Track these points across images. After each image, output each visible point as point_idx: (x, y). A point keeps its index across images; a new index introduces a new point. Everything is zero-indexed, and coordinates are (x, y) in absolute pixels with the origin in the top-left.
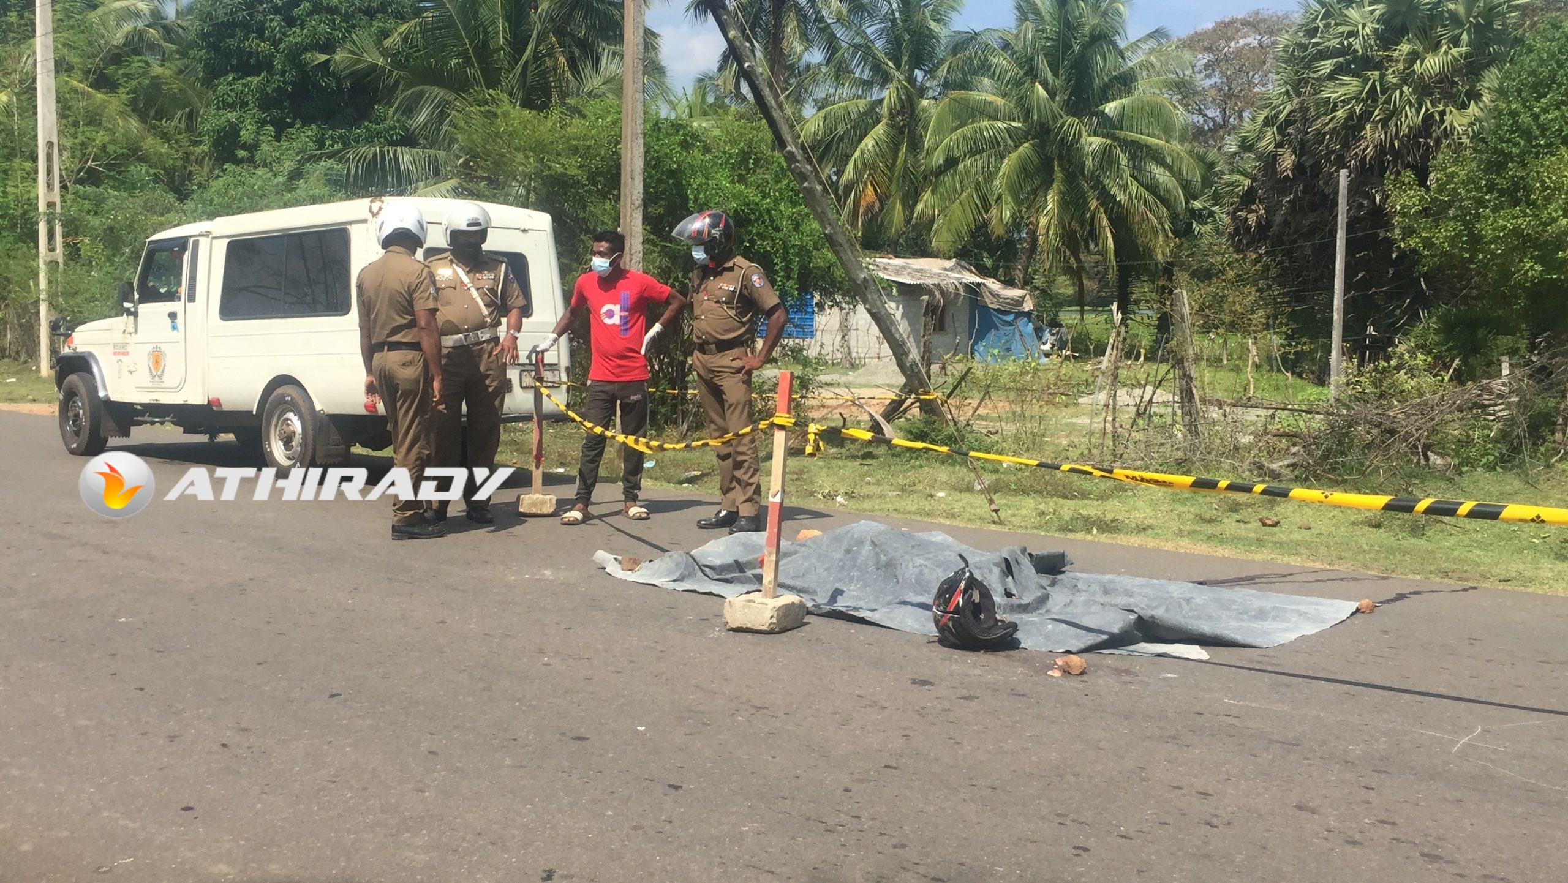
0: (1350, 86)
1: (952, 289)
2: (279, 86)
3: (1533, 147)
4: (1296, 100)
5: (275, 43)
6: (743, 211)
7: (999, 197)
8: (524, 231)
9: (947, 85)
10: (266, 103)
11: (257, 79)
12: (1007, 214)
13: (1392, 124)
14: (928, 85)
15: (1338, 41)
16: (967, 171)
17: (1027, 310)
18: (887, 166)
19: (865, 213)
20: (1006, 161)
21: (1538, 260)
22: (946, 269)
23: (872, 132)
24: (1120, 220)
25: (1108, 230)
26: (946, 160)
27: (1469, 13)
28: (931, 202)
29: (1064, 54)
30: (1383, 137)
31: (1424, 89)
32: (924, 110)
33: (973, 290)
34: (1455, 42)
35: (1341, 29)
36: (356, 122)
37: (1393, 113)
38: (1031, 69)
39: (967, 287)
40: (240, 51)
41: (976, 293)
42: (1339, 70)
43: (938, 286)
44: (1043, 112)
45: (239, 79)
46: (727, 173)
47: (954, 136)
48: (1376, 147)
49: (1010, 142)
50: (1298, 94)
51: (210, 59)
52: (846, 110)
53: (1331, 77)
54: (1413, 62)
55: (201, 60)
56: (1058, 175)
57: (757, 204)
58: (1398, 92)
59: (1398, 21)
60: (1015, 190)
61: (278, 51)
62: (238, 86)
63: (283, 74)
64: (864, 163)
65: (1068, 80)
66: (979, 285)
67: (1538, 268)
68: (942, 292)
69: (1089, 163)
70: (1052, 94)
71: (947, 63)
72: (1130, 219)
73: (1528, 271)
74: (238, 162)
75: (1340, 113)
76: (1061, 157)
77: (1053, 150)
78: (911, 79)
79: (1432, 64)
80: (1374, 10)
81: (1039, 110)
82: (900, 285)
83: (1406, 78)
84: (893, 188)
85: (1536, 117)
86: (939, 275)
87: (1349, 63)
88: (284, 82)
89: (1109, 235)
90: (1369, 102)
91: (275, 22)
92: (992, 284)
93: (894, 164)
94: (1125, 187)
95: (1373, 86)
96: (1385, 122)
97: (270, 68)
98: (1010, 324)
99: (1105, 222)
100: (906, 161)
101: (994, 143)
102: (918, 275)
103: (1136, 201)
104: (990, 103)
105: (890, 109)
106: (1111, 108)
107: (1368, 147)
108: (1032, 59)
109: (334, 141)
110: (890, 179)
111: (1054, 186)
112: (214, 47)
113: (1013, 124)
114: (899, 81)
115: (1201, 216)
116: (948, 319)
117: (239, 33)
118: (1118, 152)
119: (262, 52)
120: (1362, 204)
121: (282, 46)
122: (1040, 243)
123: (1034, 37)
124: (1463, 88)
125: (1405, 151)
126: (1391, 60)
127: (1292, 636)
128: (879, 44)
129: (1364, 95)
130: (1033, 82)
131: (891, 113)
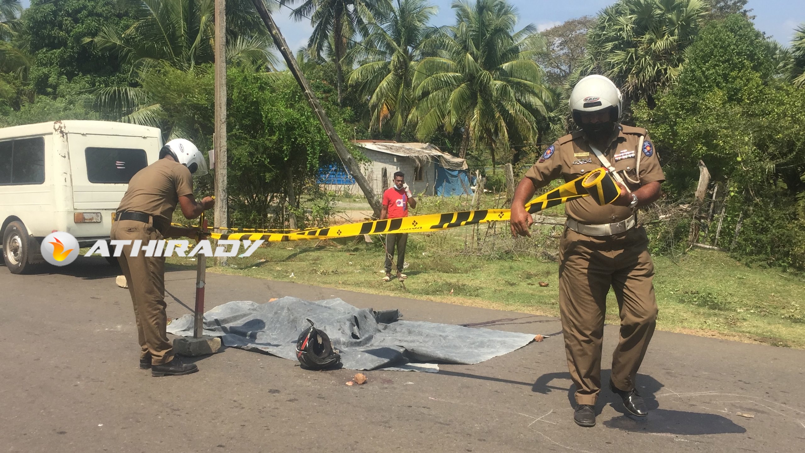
0: (620, 56)
1: (425, 159)
2: (70, 54)
3: (703, 87)
4: (596, 63)
5: (68, 32)
6: (290, 123)
7: (450, 112)
8: (144, 138)
9: (424, 54)
10: (63, 63)
11: (59, 51)
12: (454, 120)
13: (641, 75)
14: (414, 54)
15: (614, 33)
16: (434, 98)
17: (464, 169)
18: (393, 95)
19: (383, 120)
20: (453, 93)
21: (704, 144)
22: (423, 148)
23: (386, 78)
24: (511, 123)
25: (505, 128)
26: (423, 93)
27: (678, 20)
28: (416, 114)
29: (482, 38)
30: (637, 81)
31: (657, 57)
32: (412, 67)
33: (436, 159)
34: (672, 34)
35: (616, 27)
36: (112, 73)
37: (641, 70)
38: (465, 46)
39: (433, 157)
40: (49, 36)
41: (438, 161)
42: (616, 47)
43: (418, 157)
44: (471, 68)
45: (49, 51)
46: (283, 103)
47: (426, 80)
48: (633, 86)
49: (455, 83)
50: (596, 60)
51: (34, 40)
52: (372, 66)
53: (612, 51)
54: (651, 44)
55: (29, 40)
56: (480, 100)
57: (298, 119)
58: (644, 59)
59: (643, 23)
60: (458, 108)
61: (69, 36)
62: (49, 55)
63: (72, 48)
64: (382, 94)
65: (484, 52)
66: (439, 156)
67: (704, 148)
68: (420, 160)
69: (494, 93)
70: (476, 59)
71: (423, 44)
72: (516, 123)
73: (699, 150)
74: (47, 94)
75: (615, 69)
76: (481, 91)
77: (477, 87)
78: (406, 51)
79: (661, 44)
80: (632, 18)
81: (469, 67)
82: (398, 157)
83: (648, 51)
84: (397, 106)
85: (703, 72)
86: (419, 151)
87: (620, 44)
88: (73, 52)
89: (506, 131)
90: (630, 64)
91: (68, 21)
92: (447, 156)
93: (397, 94)
94: (513, 106)
95: (632, 56)
96: (637, 74)
97: (65, 45)
98: (456, 176)
99: (503, 124)
100: (403, 93)
101: (447, 84)
102: (408, 151)
103: (519, 113)
104: (445, 63)
105: (395, 67)
106: (505, 66)
107: (630, 86)
108: (466, 41)
109: (100, 83)
110: (395, 102)
111: (478, 105)
112: (36, 34)
113: (457, 74)
114: (399, 52)
115: (554, 120)
116: (424, 174)
117: (49, 27)
118: (509, 88)
119: (61, 36)
120: (627, 115)
121: (72, 34)
122: (471, 135)
123: (466, 30)
124: (675, 56)
125: (648, 88)
126: (641, 43)
127: (490, 357)
128: (389, 33)
129: (627, 60)
130: (466, 53)
131: (395, 69)
